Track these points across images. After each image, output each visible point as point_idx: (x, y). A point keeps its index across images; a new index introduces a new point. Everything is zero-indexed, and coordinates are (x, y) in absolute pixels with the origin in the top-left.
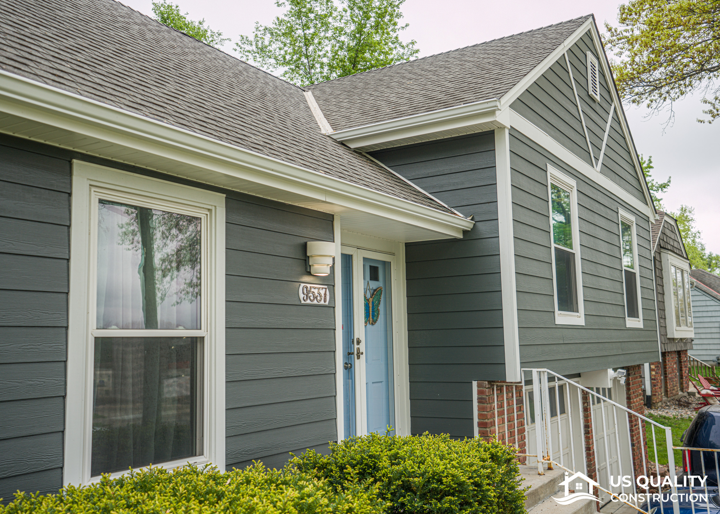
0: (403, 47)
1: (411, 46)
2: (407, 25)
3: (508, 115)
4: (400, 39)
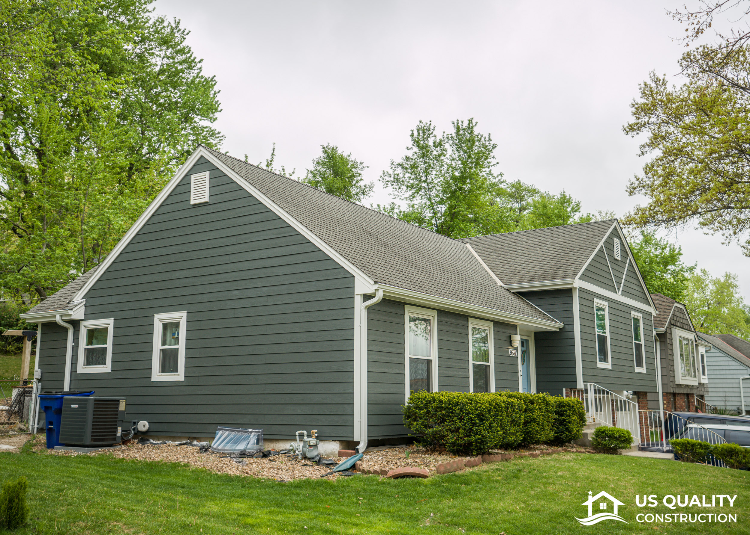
0: (494, 178)
1: (500, 177)
2: (497, 163)
3: (578, 283)
4: (492, 172)
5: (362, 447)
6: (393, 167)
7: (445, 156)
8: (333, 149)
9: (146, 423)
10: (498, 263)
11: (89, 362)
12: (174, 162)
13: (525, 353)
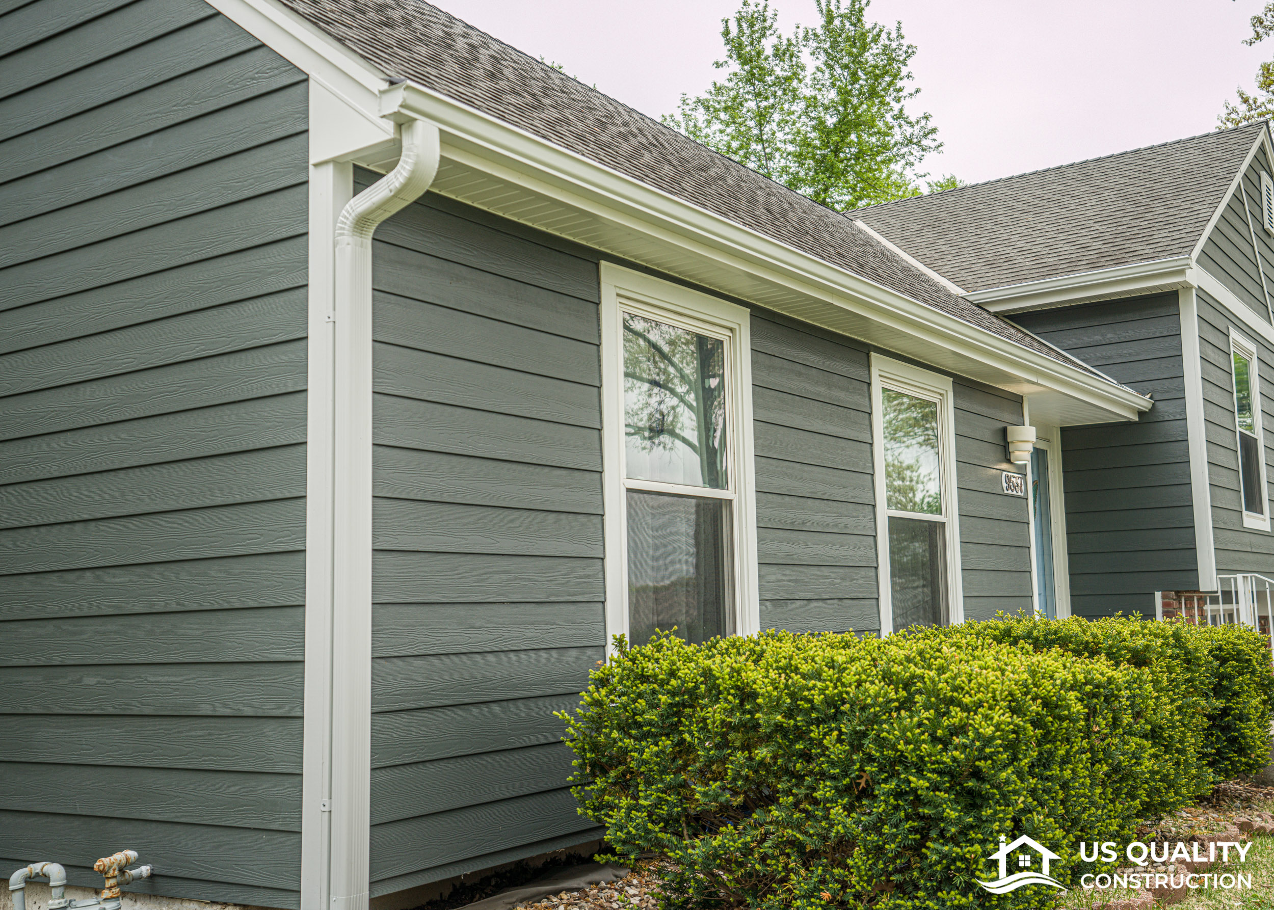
0: (911, 125)
1: (923, 122)
2: (918, 91)
3: (1193, 272)
4: (906, 112)
6: (687, 108)
7: (800, 81)
10: (944, 248)
13: (1041, 486)
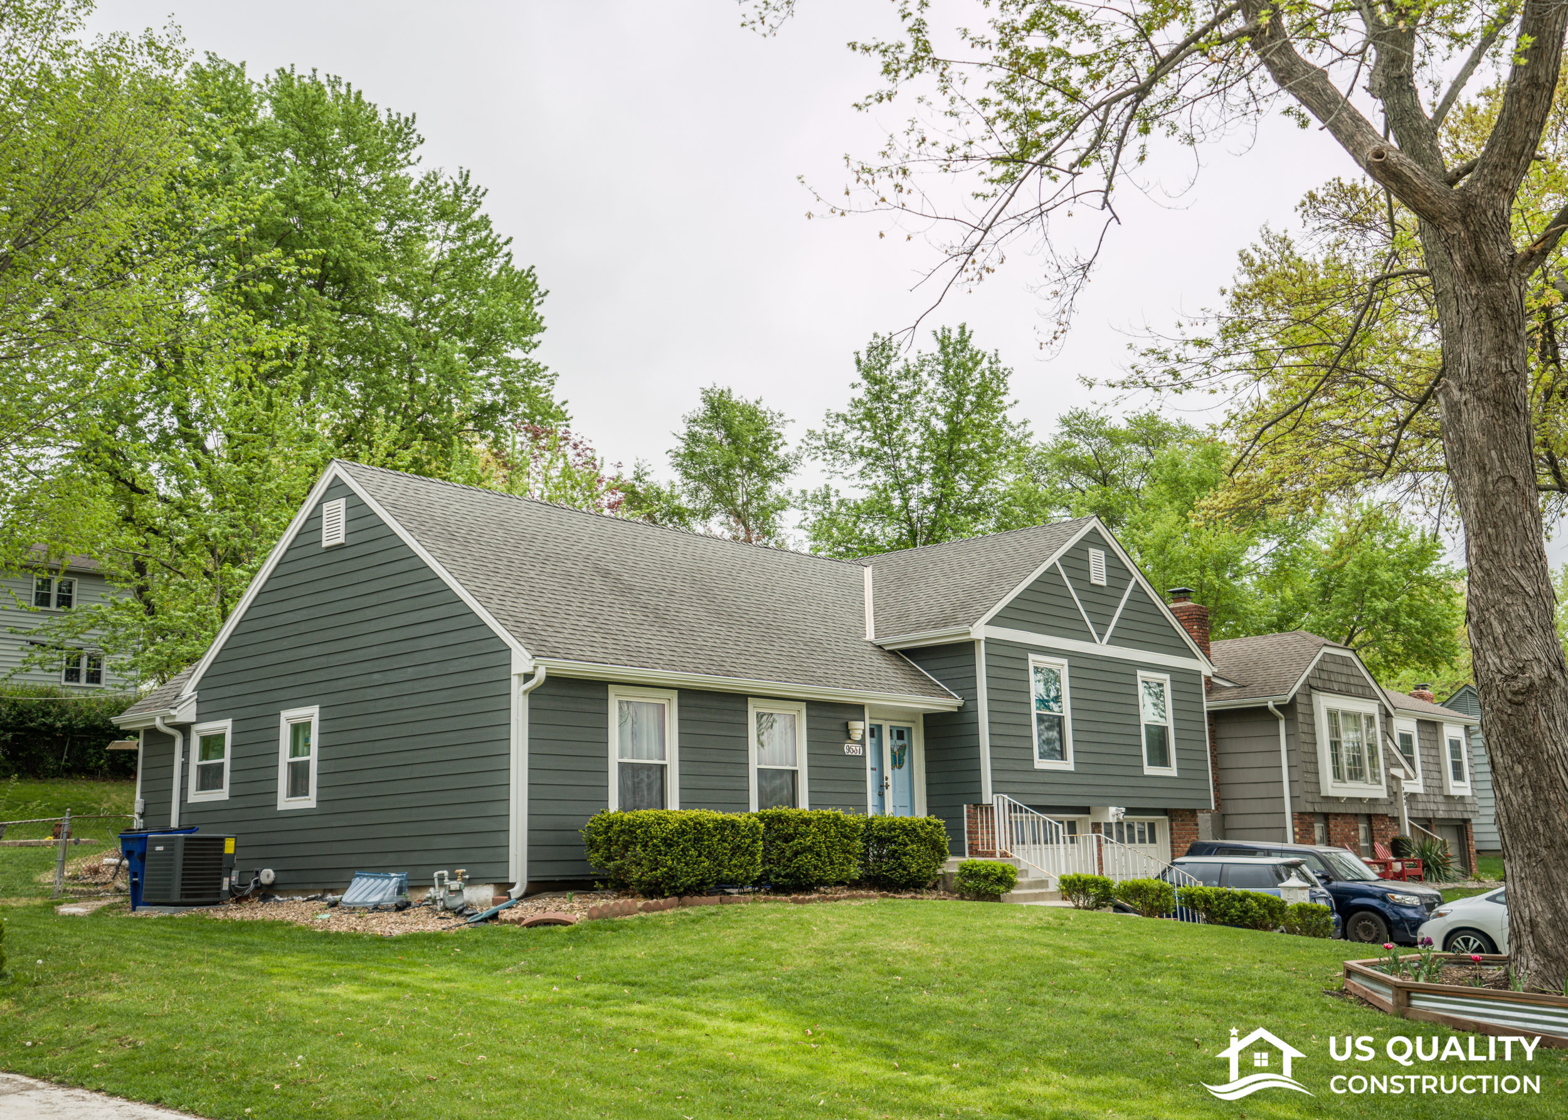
2: (1016, 403)
3: (980, 631)
5: (516, 892)
6: (829, 421)
8: (721, 395)
9: (271, 871)
11: (203, 786)
12: (470, 425)
13: (905, 749)
